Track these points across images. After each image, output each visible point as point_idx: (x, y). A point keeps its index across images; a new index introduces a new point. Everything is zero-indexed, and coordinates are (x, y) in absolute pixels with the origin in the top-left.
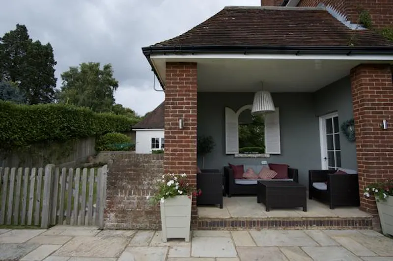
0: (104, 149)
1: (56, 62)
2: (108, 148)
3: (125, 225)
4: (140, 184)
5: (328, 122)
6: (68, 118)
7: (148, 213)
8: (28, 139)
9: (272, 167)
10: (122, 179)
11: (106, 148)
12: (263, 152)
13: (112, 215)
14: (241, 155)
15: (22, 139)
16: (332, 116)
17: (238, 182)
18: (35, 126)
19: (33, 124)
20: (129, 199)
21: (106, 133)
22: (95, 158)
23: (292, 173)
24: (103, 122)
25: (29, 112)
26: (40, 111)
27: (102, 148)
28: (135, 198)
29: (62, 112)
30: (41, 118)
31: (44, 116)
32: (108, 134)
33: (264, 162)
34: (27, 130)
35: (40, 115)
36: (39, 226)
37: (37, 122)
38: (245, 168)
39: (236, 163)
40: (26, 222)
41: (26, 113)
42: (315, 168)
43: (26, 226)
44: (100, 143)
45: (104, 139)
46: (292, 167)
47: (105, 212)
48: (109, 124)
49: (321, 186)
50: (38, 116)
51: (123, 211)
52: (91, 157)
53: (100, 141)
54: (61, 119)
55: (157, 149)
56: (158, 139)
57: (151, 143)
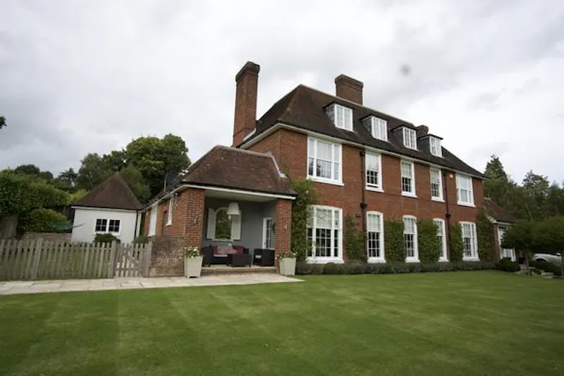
3: (161, 275)
4: (171, 252)
5: (268, 221)
7: (175, 268)
9: (234, 247)
10: (160, 250)
12: (229, 238)
13: (154, 269)
14: (216, 240)
16: (270, 219)
17: (216, 255)
20: (164, 261)
23: (246, 251)
28: (167, 260)
33: (230, 245)
36: (106, 278)
38: (219, 248)
39: (213, 244)
40: (97, 275)
42: (258, 247)
43: (96, 277)
46: (246, 247)
47: (150, 268)
49: (258, 257)
51: (161, 267)
55: (103, 233)
56: (105, 221)
57: (95, 225)
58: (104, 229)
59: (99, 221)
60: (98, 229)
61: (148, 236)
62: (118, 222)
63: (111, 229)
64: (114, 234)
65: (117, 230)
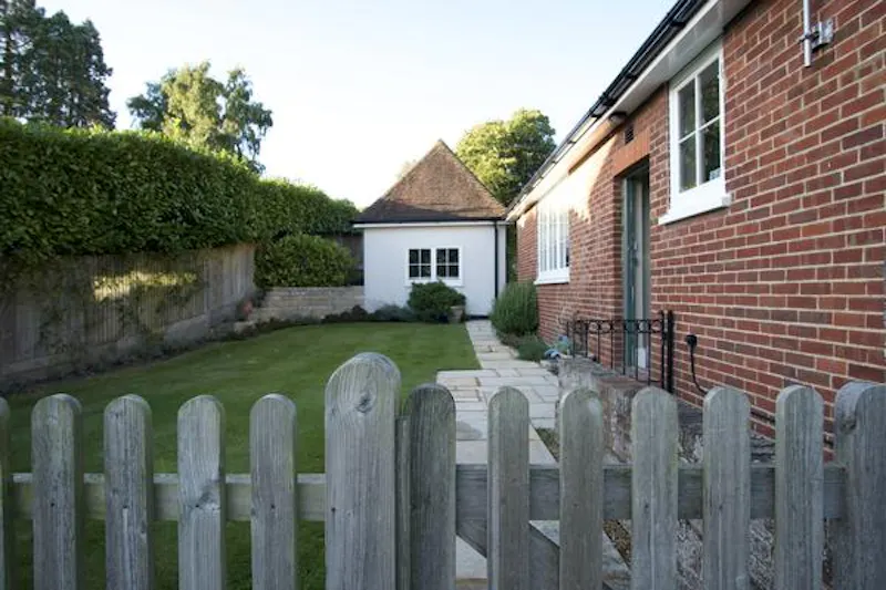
0: (279, 281)
1: (111, 70)
2: (290, 280)
6: (183, 182)
8: (65, 245)
11: (285, 279)
15: (44, 241)
18: (83, 201)
19: (76, 196)
21: (282, 234)
22: (259, 306)
24: (274, 203)
25: (58, 150)
26: (98, 149)
27: (273, 278)
29: (163, 161)
30: (100, 173)
31: (110, 168)
32: (288, 238)
34: (60, 214)
35: (99, 163)
37: (90, 189)
41: (49, 151)
44: (269, 265)
45: (279, 254)
48: (288, 210)
50: (91, 168)
52: (249, 306)
53: (267, 257)
54: (162, 182)
55: (424, 281)
56: (426, 253)
57: (407, 265)
58: (426, 273)
59: (413, 253)
60: (413, 273)
61: (536, 283)
62: (454, 254)
63: (441, 272)
64: (449, 282)
65: (454, 272)
